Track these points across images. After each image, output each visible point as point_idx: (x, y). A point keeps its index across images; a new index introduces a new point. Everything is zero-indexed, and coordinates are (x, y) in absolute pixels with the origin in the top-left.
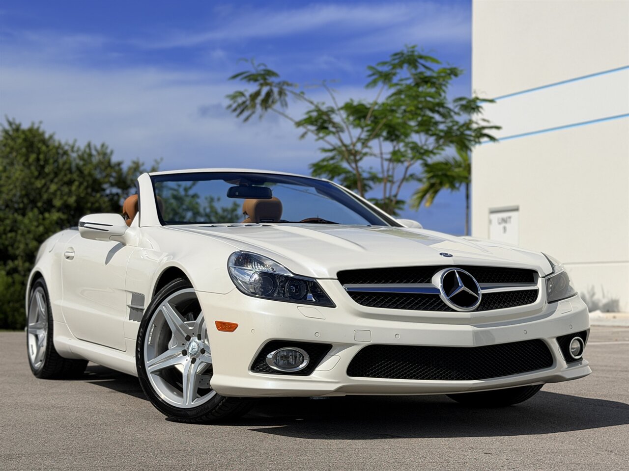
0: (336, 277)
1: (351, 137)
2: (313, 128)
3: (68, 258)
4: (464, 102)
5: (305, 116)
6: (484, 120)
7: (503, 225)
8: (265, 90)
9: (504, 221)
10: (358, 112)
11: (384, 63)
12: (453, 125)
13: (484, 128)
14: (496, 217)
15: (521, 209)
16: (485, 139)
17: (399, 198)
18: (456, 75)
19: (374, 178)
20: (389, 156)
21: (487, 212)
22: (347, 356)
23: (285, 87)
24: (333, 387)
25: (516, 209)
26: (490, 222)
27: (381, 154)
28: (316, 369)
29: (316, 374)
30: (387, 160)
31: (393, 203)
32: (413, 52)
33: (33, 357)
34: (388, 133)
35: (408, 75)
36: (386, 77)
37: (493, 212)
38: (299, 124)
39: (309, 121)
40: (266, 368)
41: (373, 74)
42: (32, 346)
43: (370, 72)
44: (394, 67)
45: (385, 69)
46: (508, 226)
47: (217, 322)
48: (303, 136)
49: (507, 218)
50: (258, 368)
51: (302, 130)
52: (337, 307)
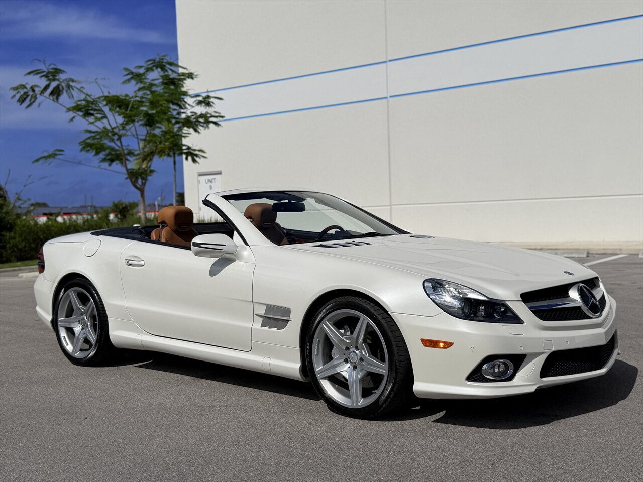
0: (521, 300)
1: (116, 122)
2: (81, 114)
3: (130, 265)
4: (201, 99)
5: (75, 105)
6: (216, 112)
7: (210, 184)
8: (54, 85)
9: (210, 181)
10: (118, 103)
11: (141, 67)
12: (193, 116)
13: (212, 116)
14: (203, 178)
15: (223, 173)
16: (211, 125)
17: (152, 168)
18: (192, 78)
19: (131, 153)
20: (143, 137)
21: (196, 175)
22: (538, 362)
23: (71, 84)
24: (532, 389)
25: (220, 173)
26: (199, 182)
27: (137, 135)
28: (517, 375)
29: (517, 380)
30: (141, 140)
31: (148, 171)
32: (162, 59)
33: (69, 348)
34: (148, 120)
35: (158, 77)
36: (138, 77)
37: (201, 175)
38: (69, 110)
39: (77, 108)
40: (482, 377)
41: (128, 74)
42: (64, 337)
43: (126, 73)
44: (148, 70)
45: (142, 71)
46: (213, 185)
47: (422, 340)
48: (72, 120)
49: (212, 179)
50: (473, 378)
51: (71, 114)
52: (525, 324)
